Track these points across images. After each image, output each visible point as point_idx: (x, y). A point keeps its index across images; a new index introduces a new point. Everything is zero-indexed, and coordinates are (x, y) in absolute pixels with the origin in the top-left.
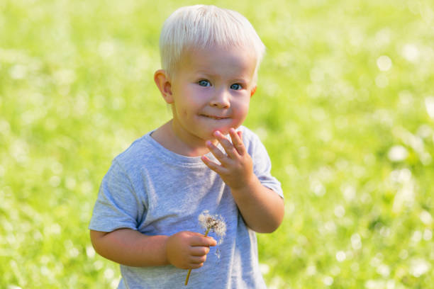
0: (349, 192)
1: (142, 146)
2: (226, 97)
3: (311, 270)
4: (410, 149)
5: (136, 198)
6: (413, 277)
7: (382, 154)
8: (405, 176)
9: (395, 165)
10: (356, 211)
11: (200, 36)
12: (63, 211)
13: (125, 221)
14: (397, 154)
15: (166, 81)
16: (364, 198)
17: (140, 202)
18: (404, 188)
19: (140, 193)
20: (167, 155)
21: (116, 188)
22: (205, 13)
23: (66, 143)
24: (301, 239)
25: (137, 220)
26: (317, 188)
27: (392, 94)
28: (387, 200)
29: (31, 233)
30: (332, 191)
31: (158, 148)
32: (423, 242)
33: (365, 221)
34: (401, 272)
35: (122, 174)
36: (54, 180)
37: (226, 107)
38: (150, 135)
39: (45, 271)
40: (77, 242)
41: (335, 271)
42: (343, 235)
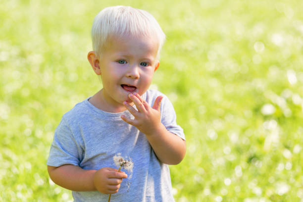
0: (234, 137)
1: (81, 107)
2: (137, 71)
3: (207, 191)
4: (276, 106)
5: (75, 144)
6: (277, 195)
7: (257, 110)
8: (273, 125)
9: (266, 118)
10: (238, 150)
11: (120, 28)
12: (33, 153)
13: (69, 159)
14: (268, 110)
15: (96, 59)
16: (244, 141)
17: (78, 146)
18: (272, 133)
19: (78, 140)
20: (97, 113)
21: (62, 137)
22: (123, 12)
23: (36, 105)
24: (201, 170)
25: (79, 159)
26: (212, 134)
27: (264, 69)
28: (260, 142)
29: (10, 169)
30: (222, 136)
31: (91, 108)
32: (285, 171)
33: (244, 157)
34: (270, 192)
35: (66, 126)
36: (28, 131)
37: (136, 78)
38: (88, 100)
39: (20, 195)
40: (42, 175)
41: (224, 191)
42: (230, 167)
